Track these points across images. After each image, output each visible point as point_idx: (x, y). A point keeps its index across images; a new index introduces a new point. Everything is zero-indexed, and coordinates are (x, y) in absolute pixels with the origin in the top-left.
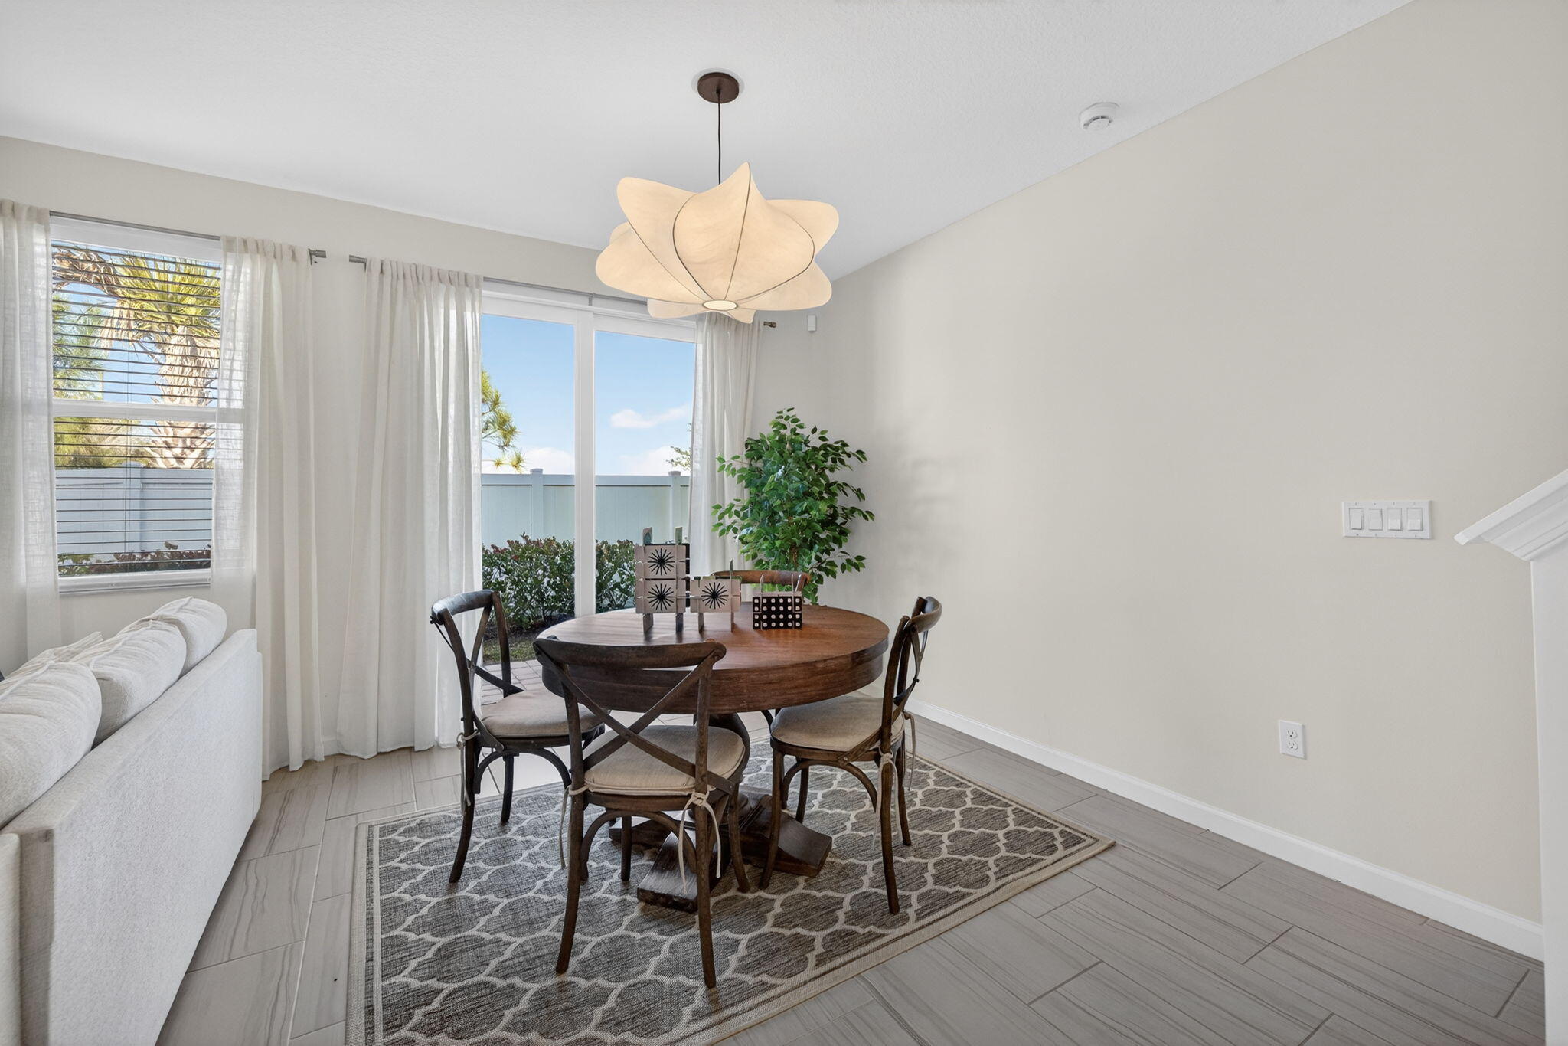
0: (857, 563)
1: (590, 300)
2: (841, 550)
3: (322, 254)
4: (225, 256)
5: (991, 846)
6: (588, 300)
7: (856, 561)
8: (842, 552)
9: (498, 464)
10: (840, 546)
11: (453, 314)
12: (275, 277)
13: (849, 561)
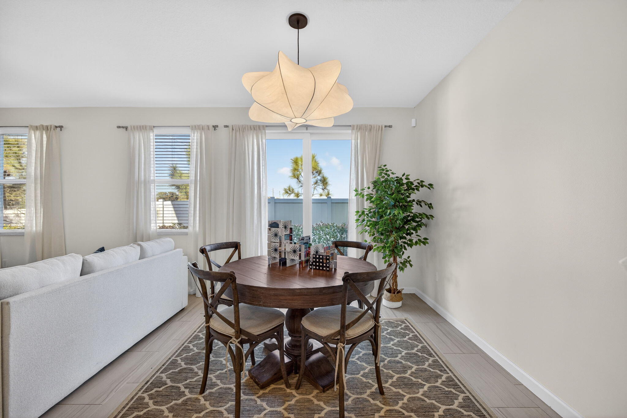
0: (425, 241)
1: (307, 128)
2: (417, 234)
3: (217, 126)
4: (192, 131)
5: (430, 413)
6: (306, 128)
7: (424, 240)
8: (417, 235)
9: (321, 195)
10: (417, 232)
11: (255, 141)
12: (203, 136)
13: (419, 240)
